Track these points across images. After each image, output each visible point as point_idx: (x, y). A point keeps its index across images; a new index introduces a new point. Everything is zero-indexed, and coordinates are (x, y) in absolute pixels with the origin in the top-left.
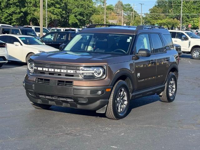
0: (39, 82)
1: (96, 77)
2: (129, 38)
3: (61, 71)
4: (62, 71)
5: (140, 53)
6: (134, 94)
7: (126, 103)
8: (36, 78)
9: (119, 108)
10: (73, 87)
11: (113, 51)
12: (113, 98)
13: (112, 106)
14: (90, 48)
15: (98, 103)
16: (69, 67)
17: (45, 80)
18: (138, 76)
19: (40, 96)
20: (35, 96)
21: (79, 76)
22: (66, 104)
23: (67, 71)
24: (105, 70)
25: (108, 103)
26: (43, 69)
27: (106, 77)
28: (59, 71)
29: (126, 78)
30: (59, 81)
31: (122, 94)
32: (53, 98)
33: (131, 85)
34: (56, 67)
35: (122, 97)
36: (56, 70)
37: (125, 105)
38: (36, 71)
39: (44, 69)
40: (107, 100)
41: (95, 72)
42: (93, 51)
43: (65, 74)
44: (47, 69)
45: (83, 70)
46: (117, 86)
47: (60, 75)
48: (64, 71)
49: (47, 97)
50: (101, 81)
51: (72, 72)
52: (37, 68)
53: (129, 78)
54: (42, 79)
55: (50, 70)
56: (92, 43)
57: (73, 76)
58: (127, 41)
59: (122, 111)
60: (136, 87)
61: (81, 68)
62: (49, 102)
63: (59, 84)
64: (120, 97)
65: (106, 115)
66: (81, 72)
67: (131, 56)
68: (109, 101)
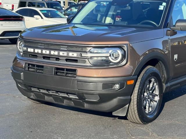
0: (30, 70)
1: (111, 62)
2: (161, 5)
3: (59, 53)
4: (61, 53)
5: (178, 26)
6: (169, 85)
7: (157, 98)
8: (26, 63)
9: (147, 107)
10: (77, 78)
11: (139, 23)
12: (138, 94)
13: (136, 106)
14: (109, 20)
15: (114, 102)
16: (70, 48)
17: (38, 66)
18: (175, 59)
19: (33, 89)
20: (26, 89)
21: (85, 62)
22: (68, 101)
23: (68, 54)
24: (125, 51)
25: (130, 101)
26: (34, 50)
27: (127, 63)
28: (56, 53)
29: (157, 63)
30: (57, 69)
31: (151, 86)
32: (51, 93)
33: (165, 72)
34: (52, 47)
35: (151, 90)
36: (52, 53)
37: (156, 102)
38: (26, 53)
39: (36, 51)
40: (129, 97)
41: (110, 56)
42: (112, 24)
43: (65, 58)
44: (40, 51)
45: (91, 52)
46: (144, 75)
47: (57, 59)
48: (63, 54)
49: (42, 91)
50: (119, 69)
51: (75, 55)
52: (27, 49)
53: (161, 63)
54: (34, 65)
55: (44, 52)
56: (112, 13)
57: (76, 61)
58: (159, 9)
59: (151, 112)
60: (172, 75)
61: (89, 49)
62: (46, 97)
63: (57, 72)
64: (149, 91)
65: (128, 118)
66: (89, 55)
67: (166, 29)
68: (132, 98)
